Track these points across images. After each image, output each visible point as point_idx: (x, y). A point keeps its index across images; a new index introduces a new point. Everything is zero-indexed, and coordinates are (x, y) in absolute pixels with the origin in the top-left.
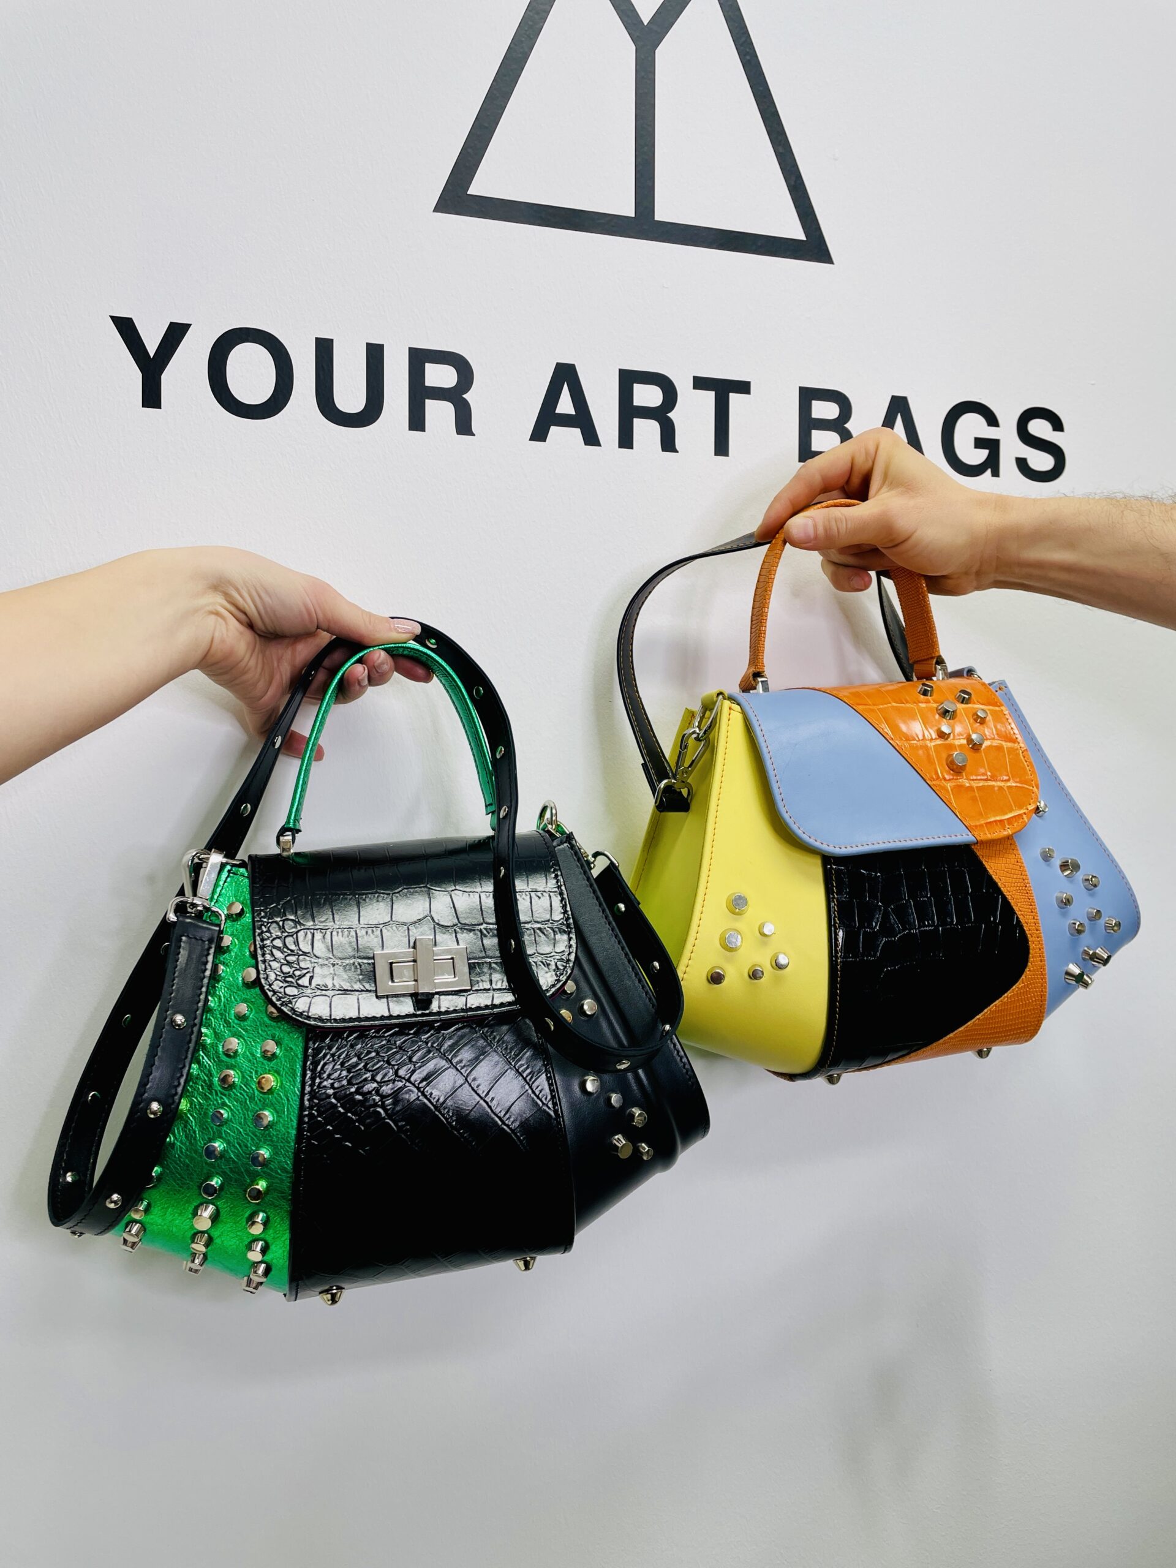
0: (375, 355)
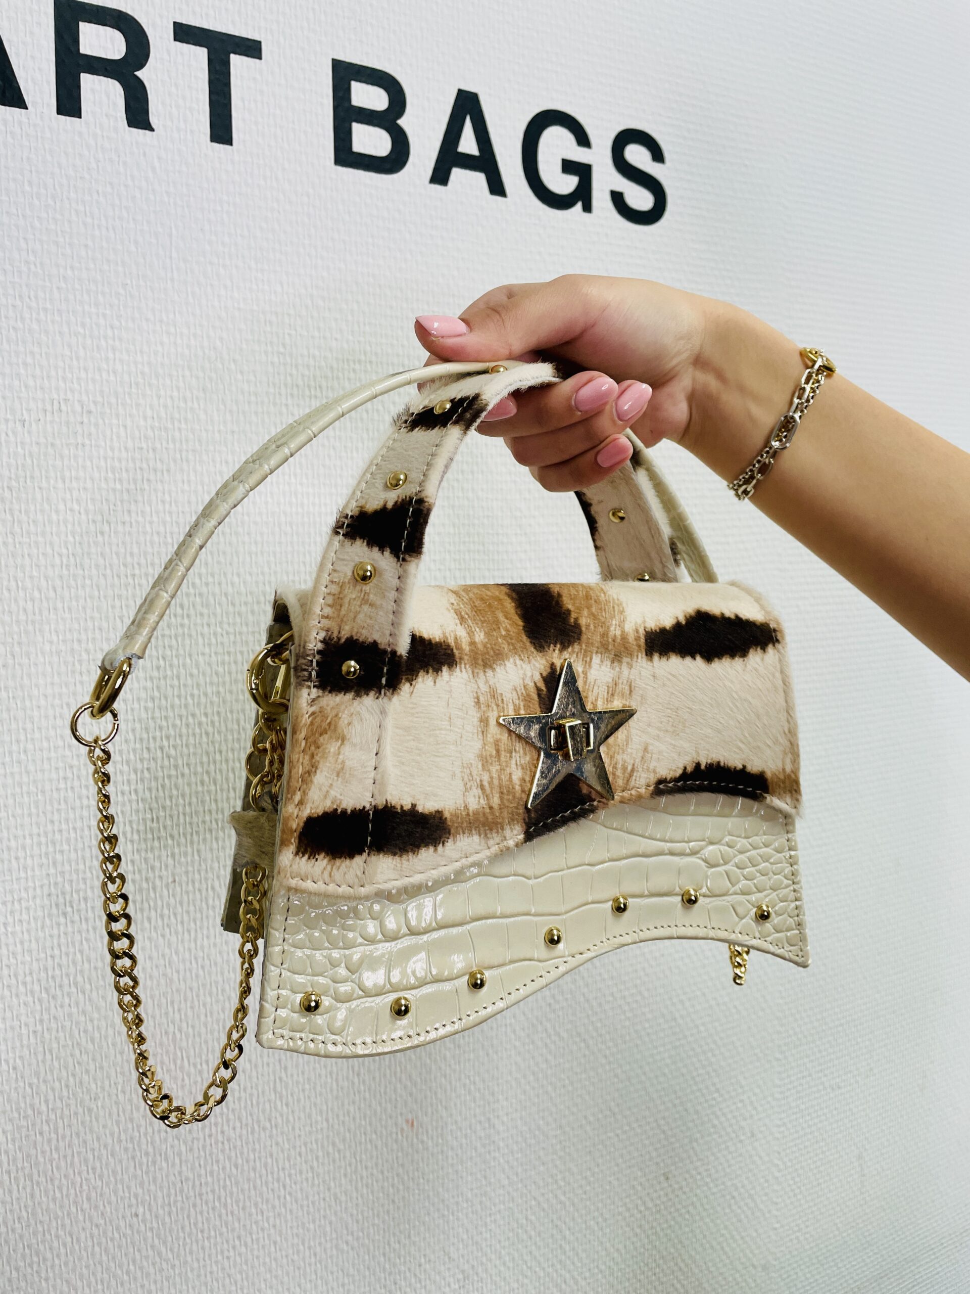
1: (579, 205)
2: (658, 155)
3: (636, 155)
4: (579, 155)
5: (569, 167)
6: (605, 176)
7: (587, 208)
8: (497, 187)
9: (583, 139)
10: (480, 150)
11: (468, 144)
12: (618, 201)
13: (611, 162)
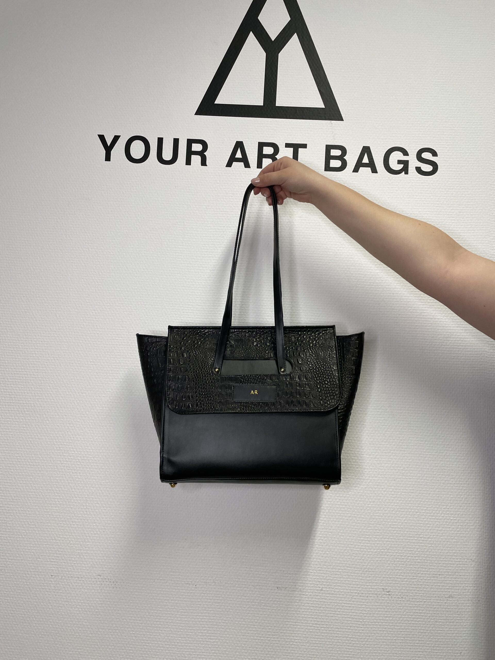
1: (404, 172)
3: (427, 156)
4: (405, 158)
5: (400, 162)
6: (414, 163)
7: (407, 173)
8: (374, 170)
9: (405, 153)
10: (369, 161)
11: (366, 160)
12: (419, 170)
13: (416, 159)
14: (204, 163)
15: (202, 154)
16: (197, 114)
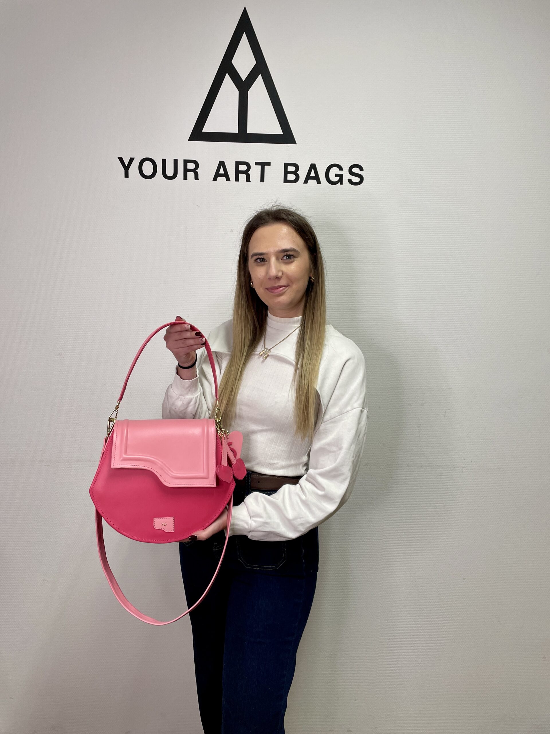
0: (176, 162)
1: (339, 183)
2: (361, 169)
3: (356, 170)
4: (340, 172)
5: (337, 175)
6: (347, 176)
7: (341, 183)
8: (319, 182)
9: (341, 169)
10: (315, 175)
11: (313, 174)
12: (350, 181)
13: (348, 172)
14: (197, 178)
15: (195, 171)
16: (190, 139)
